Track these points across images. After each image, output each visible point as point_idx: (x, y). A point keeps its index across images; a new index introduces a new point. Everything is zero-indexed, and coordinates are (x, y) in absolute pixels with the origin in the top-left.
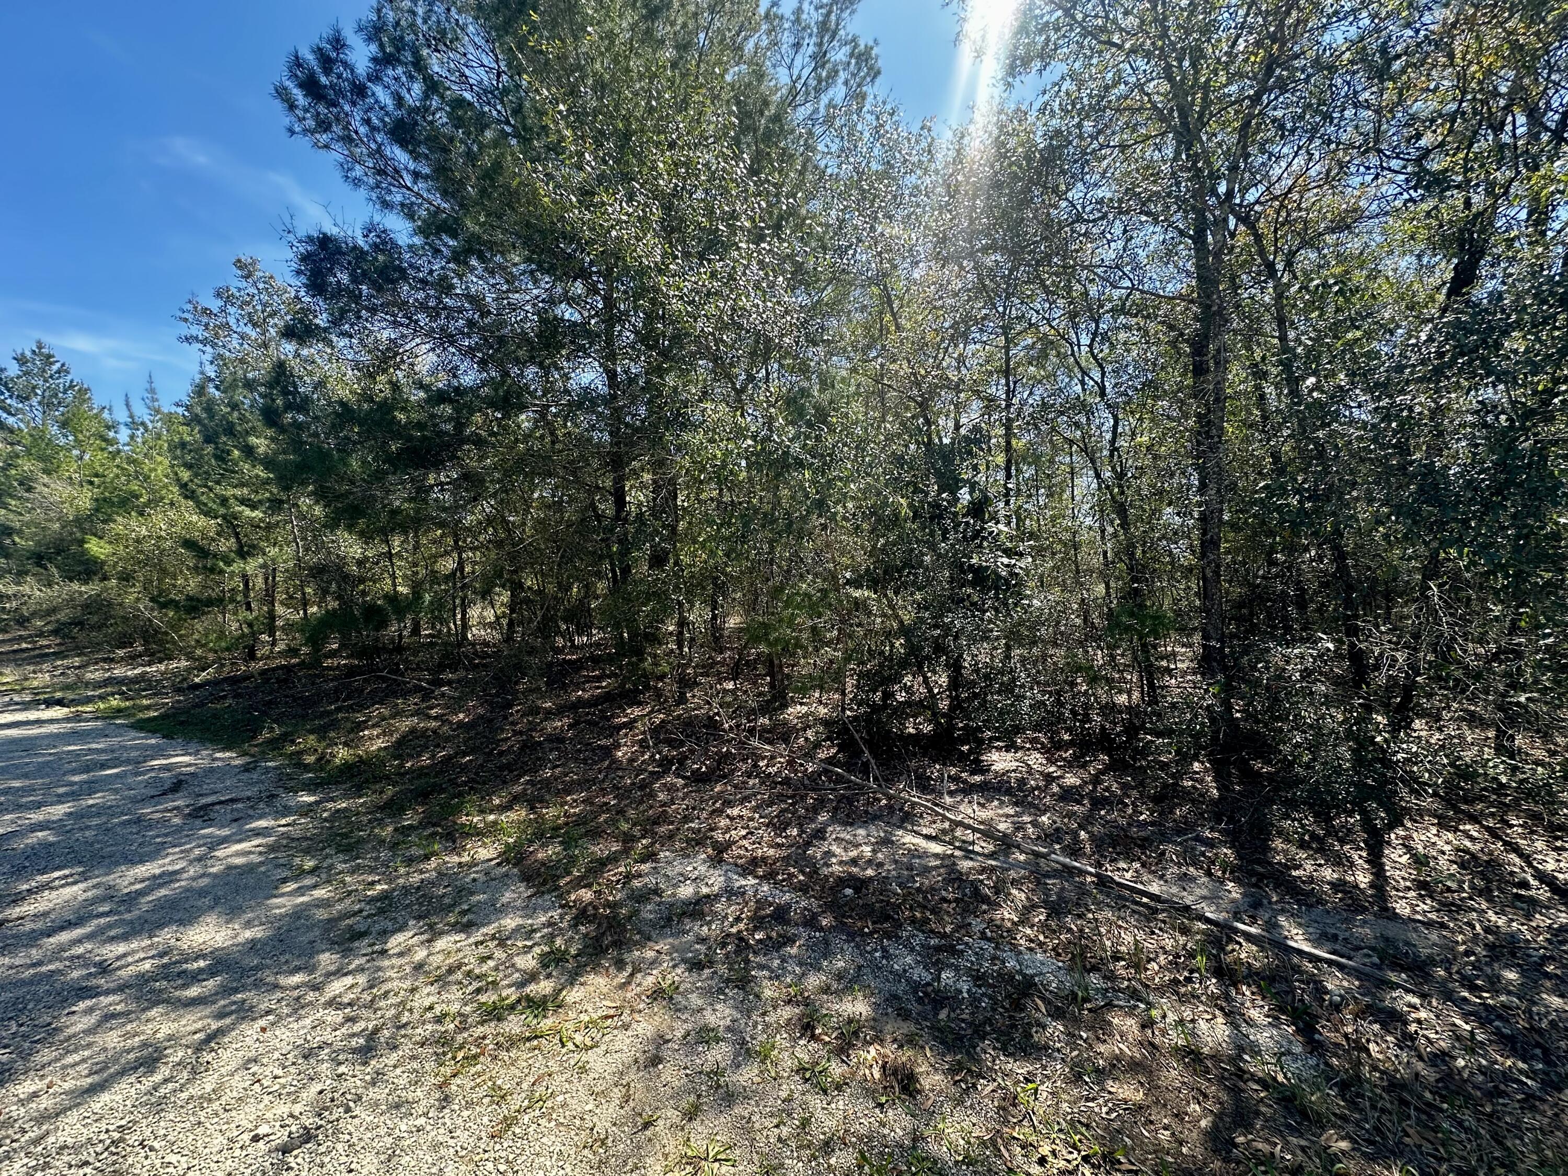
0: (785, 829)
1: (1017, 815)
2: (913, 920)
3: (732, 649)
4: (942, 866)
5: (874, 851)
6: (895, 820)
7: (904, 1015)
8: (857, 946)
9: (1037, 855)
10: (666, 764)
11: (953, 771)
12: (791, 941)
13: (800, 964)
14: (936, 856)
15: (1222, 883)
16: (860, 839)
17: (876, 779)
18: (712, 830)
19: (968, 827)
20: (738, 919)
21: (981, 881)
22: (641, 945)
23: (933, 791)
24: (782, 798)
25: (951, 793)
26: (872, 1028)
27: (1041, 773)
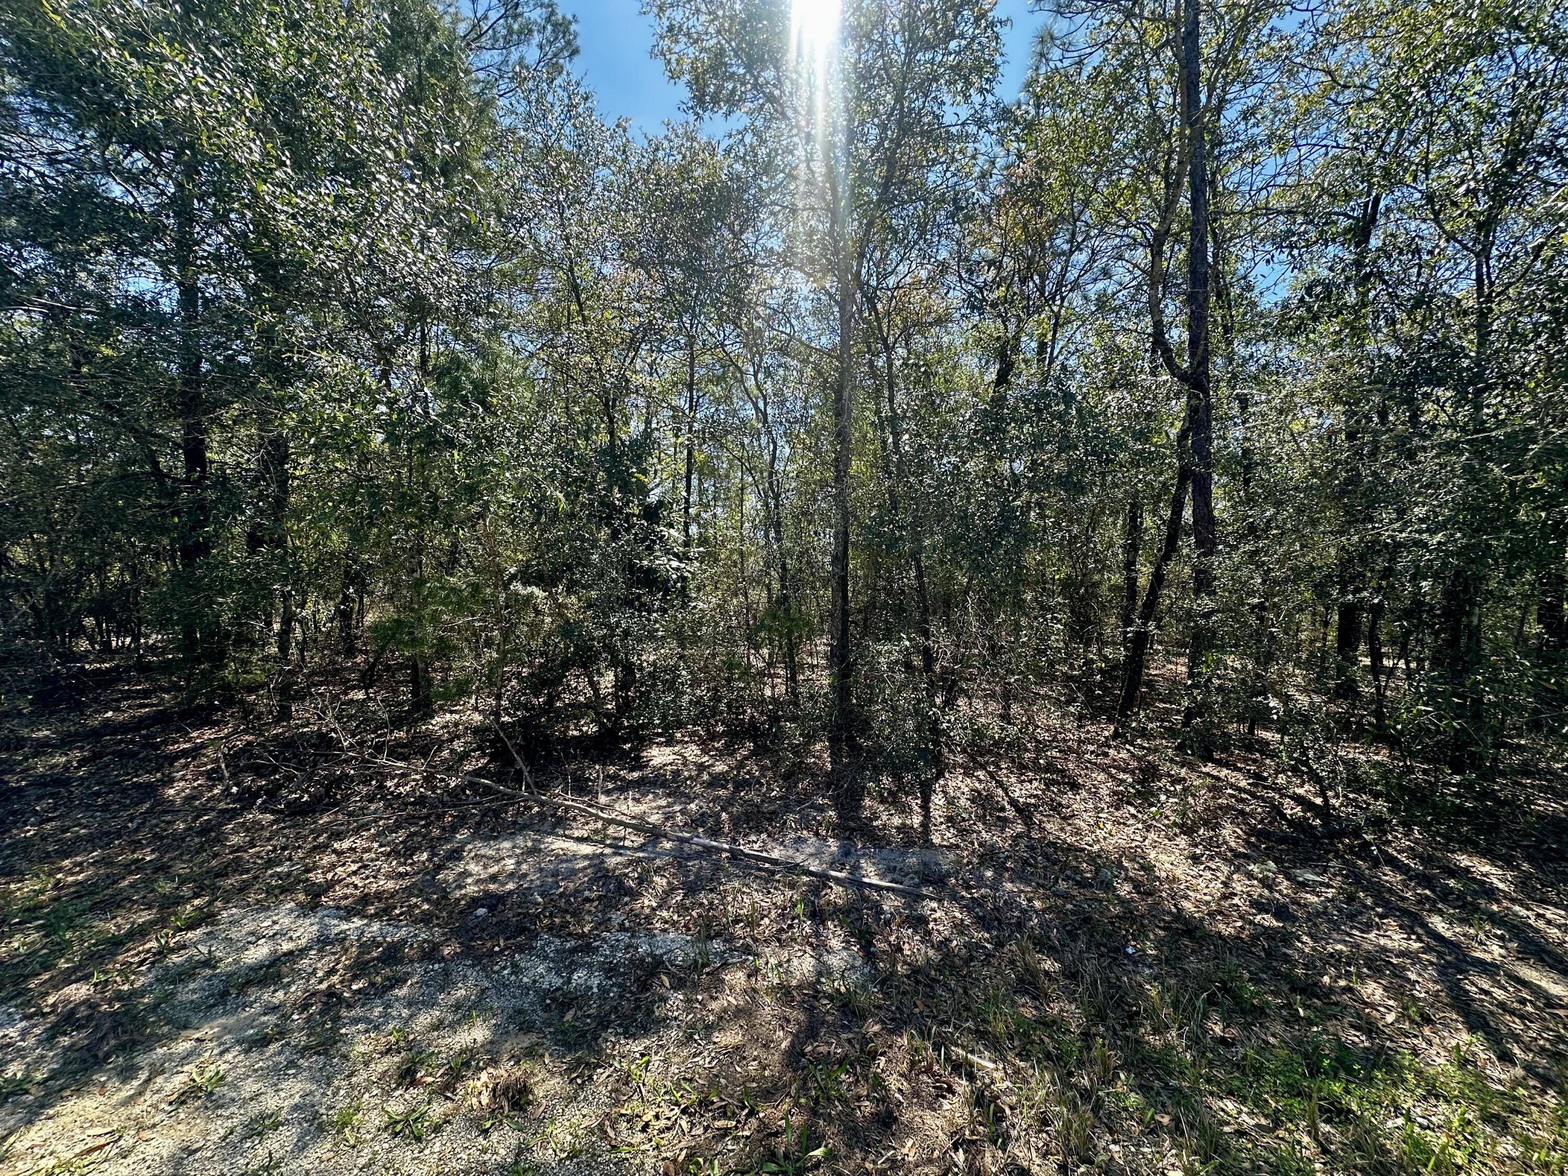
0: (411, 856)
1: (669, 805)
2: (550, 928)
3: (366, 652)
4: (590, 866)
5: (518, 863)
6: (546, 827)
7: (526, 1027)
8: (483, 969)
9: (682, 840)
10: (247, 799)
11: (612, 769)
12: (399, 981)
13: (409, 1005)
14: (586, 857)
15: (825, 840)
16: (504, 853)
17: (528, 786)
18: (308, 871)
19: (620, 823)
20: (332, 972)
21: (626, 875)
22: (171, 1038)
23: (590, 792)
24: (412, 820)
25: (608, 793)
26: (488, 1052)
27: (695, 763)
